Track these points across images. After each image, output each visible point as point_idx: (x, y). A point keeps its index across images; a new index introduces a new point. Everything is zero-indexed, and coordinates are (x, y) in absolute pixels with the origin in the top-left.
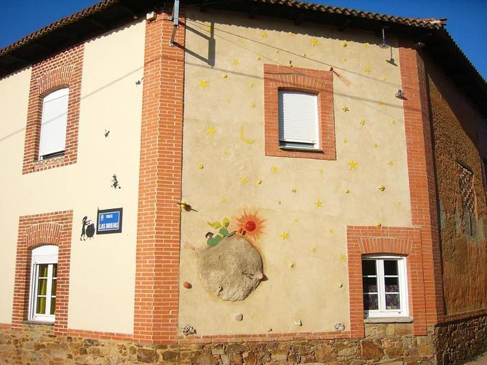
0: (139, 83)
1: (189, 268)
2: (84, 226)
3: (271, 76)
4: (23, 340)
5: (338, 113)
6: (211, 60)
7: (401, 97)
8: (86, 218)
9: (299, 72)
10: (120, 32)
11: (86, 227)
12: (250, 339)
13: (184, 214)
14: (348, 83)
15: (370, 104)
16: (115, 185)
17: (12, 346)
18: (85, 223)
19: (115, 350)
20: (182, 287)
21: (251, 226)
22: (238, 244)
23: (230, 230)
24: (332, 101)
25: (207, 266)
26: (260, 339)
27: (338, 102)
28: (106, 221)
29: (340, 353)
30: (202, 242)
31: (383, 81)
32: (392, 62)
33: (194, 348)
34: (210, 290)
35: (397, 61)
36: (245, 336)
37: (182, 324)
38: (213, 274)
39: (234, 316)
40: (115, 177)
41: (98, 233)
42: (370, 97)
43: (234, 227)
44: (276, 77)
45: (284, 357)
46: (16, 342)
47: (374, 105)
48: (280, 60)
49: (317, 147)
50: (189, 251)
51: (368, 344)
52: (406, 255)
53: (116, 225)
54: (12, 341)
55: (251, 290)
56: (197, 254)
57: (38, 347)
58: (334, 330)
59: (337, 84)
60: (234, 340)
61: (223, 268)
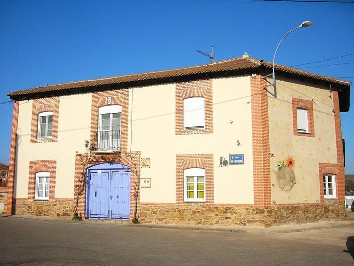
0: (248, 103)
1: (273, 179)
2: (221, 161)
3: (294, 103)
4: (184, 210)
5: (315, 118)
6: (275, 96)
7: (333, 112)
8: (222, 157)
9: (302, 101)
10: (235, 78)
11: (222, 161)
12: (292, 205)
13: (271, 158)
14: (317, 106)
15: (324, 114)
16: (239, 145)
17: (177, 212)
18: (222, 160)
19: (244, 210)
20: (272, 186)
21: (291, 163)
22: (287, 169)
23: (285, 164)
24: (312, 113)
25: (279, 178)
26: (294, 205)
27: (315, 114)
28: (235, 159)
29: (318, 210)
30: (277, 169)
31: (328, 105)
32: (330, 97)
33: (276, 208)
34: (280, 187)
35: (332, 97)
36: (290, 204)
37: (272, 199)
38: (281, 181)
39: (287, 196)
40: (238, 141)
41: (230, 164)
42: (324, 112)
43: (285, 163)
44: (296, 103)
45: (301, 212)
46: (179, 211)
47: (326, 115)
48: (297, 96)
49: (307, 132)
50: (273, 172)
51: (325, 208)
52: (335, 174)
53: (241, 161)
54: (176, 210)
55: (292, 187)
56: (275, 173)
57: (195, 212)
58: (316, 202)
59: (314, 106)
60: (287, 205)
61: (285, 178)
